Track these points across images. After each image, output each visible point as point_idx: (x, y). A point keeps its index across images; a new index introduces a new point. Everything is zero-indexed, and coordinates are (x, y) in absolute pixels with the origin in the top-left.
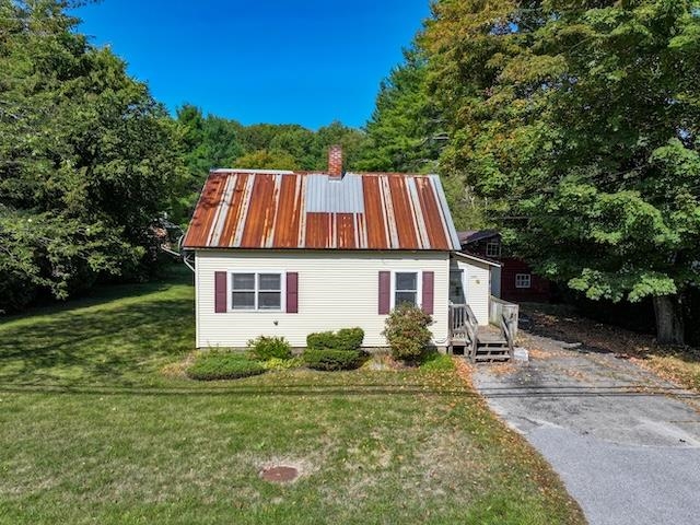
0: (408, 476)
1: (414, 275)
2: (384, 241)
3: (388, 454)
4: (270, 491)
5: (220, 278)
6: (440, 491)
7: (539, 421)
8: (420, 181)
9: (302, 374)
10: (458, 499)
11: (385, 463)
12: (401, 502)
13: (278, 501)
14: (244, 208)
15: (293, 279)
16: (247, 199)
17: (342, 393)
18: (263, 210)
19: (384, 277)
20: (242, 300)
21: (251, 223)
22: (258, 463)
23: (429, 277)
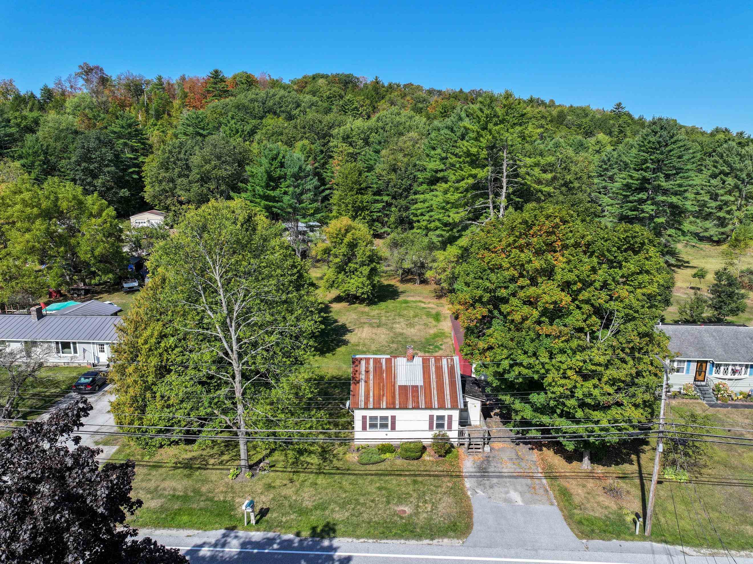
0: (435, 513)
1: (444, 416)
2: (431, 403)
3: (430, 506)
4: (402, 518)
5: (364, 418)
6: (442, 519)
7: (478, 491)
8: (449, 360)
9: (399, 462)
10: (446, 522)
11: (429, 509)
12: (432, 522)
13: (404, 521)
14: (371, 385)
15: (393, 418)
16: (371, 377)
17: (416, 475)
18: (379, 384)
19: (431, 417)
20: (373, 426)
21: (375, 392)
22: (396, 508)
23: (450, 417)
